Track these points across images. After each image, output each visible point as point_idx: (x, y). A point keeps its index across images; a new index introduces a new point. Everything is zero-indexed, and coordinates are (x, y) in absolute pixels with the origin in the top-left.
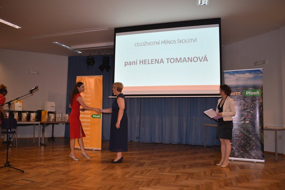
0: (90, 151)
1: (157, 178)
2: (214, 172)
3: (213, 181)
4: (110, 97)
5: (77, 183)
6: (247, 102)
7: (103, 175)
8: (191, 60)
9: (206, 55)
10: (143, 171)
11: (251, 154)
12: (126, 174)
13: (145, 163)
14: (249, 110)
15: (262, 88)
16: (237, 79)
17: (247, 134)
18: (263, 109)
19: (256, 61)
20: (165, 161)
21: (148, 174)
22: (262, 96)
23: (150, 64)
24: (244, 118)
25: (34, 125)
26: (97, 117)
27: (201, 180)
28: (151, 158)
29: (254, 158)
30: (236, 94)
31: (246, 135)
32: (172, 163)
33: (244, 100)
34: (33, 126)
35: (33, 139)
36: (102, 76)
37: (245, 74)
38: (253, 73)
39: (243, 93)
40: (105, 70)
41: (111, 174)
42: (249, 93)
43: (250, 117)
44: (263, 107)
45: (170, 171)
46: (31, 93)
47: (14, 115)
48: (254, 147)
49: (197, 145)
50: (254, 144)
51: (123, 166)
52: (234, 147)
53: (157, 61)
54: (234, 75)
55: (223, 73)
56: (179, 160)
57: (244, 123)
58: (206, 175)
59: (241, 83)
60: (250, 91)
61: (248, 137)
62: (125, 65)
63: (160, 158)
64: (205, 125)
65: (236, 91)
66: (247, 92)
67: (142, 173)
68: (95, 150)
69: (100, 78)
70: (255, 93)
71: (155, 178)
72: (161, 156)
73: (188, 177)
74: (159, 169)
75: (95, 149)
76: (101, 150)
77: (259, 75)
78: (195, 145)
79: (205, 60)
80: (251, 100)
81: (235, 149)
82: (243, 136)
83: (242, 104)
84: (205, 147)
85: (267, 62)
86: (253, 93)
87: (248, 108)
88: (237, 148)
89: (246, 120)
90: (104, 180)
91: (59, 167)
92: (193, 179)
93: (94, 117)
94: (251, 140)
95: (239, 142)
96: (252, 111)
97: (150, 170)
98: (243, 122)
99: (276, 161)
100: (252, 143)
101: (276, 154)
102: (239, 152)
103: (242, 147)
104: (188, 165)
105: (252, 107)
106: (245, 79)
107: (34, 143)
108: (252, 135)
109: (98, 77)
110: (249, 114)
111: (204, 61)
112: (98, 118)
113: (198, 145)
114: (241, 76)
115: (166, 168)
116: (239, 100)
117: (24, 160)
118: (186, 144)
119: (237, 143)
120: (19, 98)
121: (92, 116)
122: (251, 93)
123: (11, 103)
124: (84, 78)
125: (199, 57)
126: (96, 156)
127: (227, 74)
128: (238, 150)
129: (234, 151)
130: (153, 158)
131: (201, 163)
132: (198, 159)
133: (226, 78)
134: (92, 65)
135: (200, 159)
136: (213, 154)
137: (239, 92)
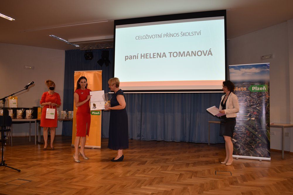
0: (89, 150)
1: (159, 177)
2: (219, 171)
3: (218, 179)
4: (109, 93)
5: (77, 182)
6: (253, 98)
7: (103, 174)
8: (194, 54)
9: (210, 49)
10: (145, 169)
11: (256, 152)
12: (127, 173)
13: (147, 161)
14: (255, 106)
15: (269, 83)
16: (243, 74)
17: (253, 131)
18: (269, 105)
19: (263, 56)
20: (167, 159)
21: (150, 172)
22: (269, 92)
23: (152, 58)
24: (250, 115)
25: (30, 122)
26: (97, 113)
27: (205, 179)
28: (153, 156)
29: (260, 156)
30: (241, 89)
31: (252, 133)
32: (175, 161)
33: (250, 96)
34: (29, 124)
35: (29, 137)
36: (102, 71)
37: (251, 68)
38: (259, 68)
39: (249, 89)
40: (104, 65)
41: (111, 173)
42: (254, 88)
43: (256, 113)
44: (269, 103)
45: (172, 170)
46: (26, 89)
47: (8, 112)
48: (260, 145)
49: (200, 142)
50: (260, 141)
51: (124, 165)
53: (159, 55)
54: (240, 70)
55: (228, 68)
56: (182, 158)
57: (250, 120)
58: (210, 173)
59: (247, 78)
60: (256, 87)
61: (253, 134)
62: (126, 59)
63: (162, 156)
64: (209, 122)
65: (241, 87)
66: (253, 87)
67: (144, 171)
68: (94, 149)
69: (99, 73)
70: (261, 89)
71: (157, 177)
72: (163, 155)
73: (192, 175)
74: (161, 167)
75: (94, 147)
76: (100, 148)
77: (266, 70)
78: (199, 143)
79: (210, 54)
80: (257, 96)
81: (240, 146)
82: (248, 133)
83: (248, 100)
84: (209, 144)
85: (274, 56)
86: (259, 89)
87: (254, 104)
88: (242, 146)
89: (251, 117)
90: (104, 179)
91: (57, 166)
92: (197, 178)
93: (93, 114)
94: (256, 137)
95: (244, 140)
96: (259, 107)
97: (152, 169)
98: (249, 118)
99: (282, 159)
100: (258, 141)
101: (283, 152)
102: (244, 150)
103: (248, 144)
104: (191, 163)
105: (258, 103)
106: (251, 74)
107: (30, 141)
108: (258, 133)
109: (97, 72)
110: (255, 111)
111: (208, 55)
112: (97, 115)
113: (201, 143)
114: (248, 70)
115: (168, 166)
116: (244, 96)
117: (20, 159)
118: (189, 142)
119: (242, 140)
120: (14, 94)
121: (91, 113)
122: (257, 89)
123: (6, 99)
124: (83, 74)
125: (203, 51)
126: (95, 154)
127: (233, 69)
128: (243, 148)
129: (239, 149)
130: (155, 156)
131: (205, 161)
132: (202, 157)
133: (231, 72)
134: (91, 59)
135: (204, 157)
136: (217, 152)
137: (245, 88)
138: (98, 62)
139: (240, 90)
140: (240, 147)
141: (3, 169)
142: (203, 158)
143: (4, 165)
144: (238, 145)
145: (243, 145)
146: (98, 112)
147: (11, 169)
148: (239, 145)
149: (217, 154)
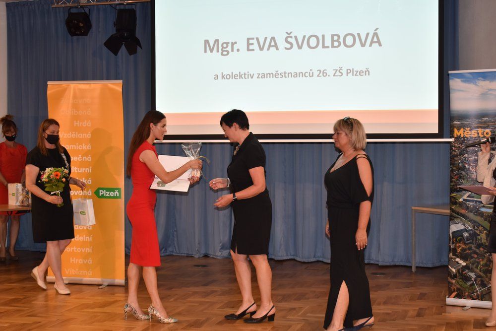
20: (291, 309)
26: (112, 194)
30: (478, 134)
36: (121, 82)
49: (392, 264)
52: (472, 272)
54: (475, 84)
55: (445, 77)
59: (493, 105)
64: (413, 208)
65: (478, 127)
68: (108, 286)
69: (116, 86)
75: (106, 281)
76: (123, 284)
78: (388, 264)
81: (474, 277)
84: (414, 269)
88: (480, 276)
93: (103, 197)
95: (484, 262)
109: (109, 84)
112: (114, 197)
113: (395, 266)
119: (479, 263)
121: (97, 193)
126: (111, 300)
127: (458, 80)
128: (482, 281)
129: (473, 284)
131: (383, 313)
133: (454, 90)
135: (385, 303)
136: (425, 290)
137: (488, 130)
138: (106, 44)
139: (476, 135)
140: (475, 281)
142: (382, 307)
144: (470, 274)
145: (481, 274)
146: (114, 192)
148: (473, 275)
149: (422, 296)
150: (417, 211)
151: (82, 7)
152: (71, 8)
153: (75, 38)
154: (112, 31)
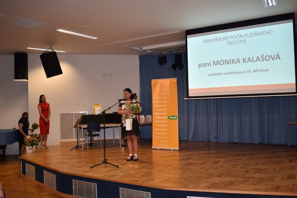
0: (169, 151)
1: (228, 172)
2: (284, 169)
3: (279, 175)
4: (185, 99)
5: (163, 174)
7: (182, 169)
10: (217, 167)
12: (202, 169)
13: (220, 161)
20: (239, 159)
21: (222, 168)
26: (174, 118)
27: (267, 174)
28: (227, 157)
32: (246, 161)
36: (176, 78)
41: (189, 169)
45: (241, 168)
49: (280, 144)
51: (199, 163)
56: (254, 159)
58: (274, 171)
63: (235, 156)
67: (216, 168)
69: (175, 80)
72: (237, 155)
73: (257, 172)
74: (232, 165)
75: (172, 149)
76: (178, 150)
78: (278, 144)
84: (288, 146)
92: (261, 173)
93: (171, 119)
97: (224, 166)
104: (261, 163)
107: (114, 144)
109: (172, 80)
112: (174, 119)
115: (239, 165)
117: (113, 159)
118: (268, 144)
121: (169, 117)
126: (174, 155)
130: (228, 157)
131: (276, 161)
132: (274, 158)
134: (165, 64)
135: (276, 158)
136: (293, 153)
138: (172, 67)
141: (105, 165)
143: (106, 163)
147: (111, 165)
149: (291, 155)
150: (289, 124)
151: (163, 55)
152: (160, 55)
153: (162, 65)
154: (174, 62)
